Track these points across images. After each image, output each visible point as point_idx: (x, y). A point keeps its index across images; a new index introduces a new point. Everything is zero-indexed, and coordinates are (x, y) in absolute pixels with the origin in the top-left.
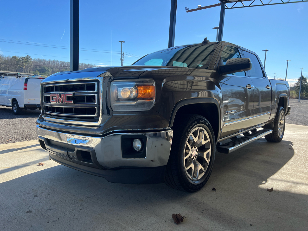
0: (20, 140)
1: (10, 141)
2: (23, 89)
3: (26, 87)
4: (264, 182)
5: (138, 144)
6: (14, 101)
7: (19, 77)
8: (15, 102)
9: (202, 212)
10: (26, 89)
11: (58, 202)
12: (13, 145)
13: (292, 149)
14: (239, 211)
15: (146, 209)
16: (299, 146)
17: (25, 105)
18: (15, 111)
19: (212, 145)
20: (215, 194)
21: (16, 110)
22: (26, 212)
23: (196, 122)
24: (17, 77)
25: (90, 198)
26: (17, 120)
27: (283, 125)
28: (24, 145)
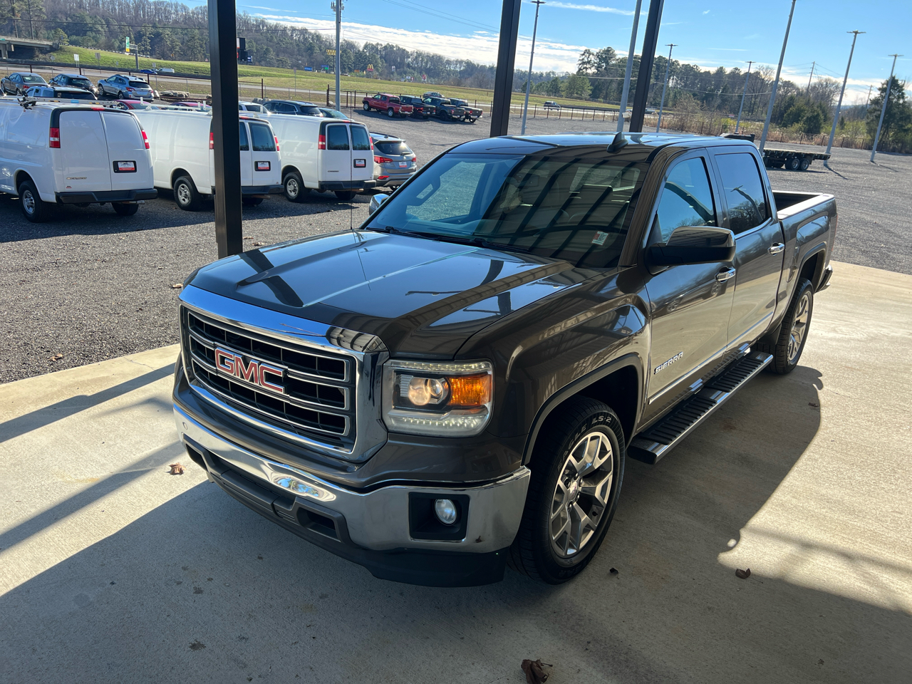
0: (87, 357)
1: (61, 358)
2: (48, 145)
3: (56, 139)
4: (732, 543)
5: (447, 510)
6: (23, 179)
7: (30, 103)
8: (25, 183)
9: (587, 649)
10: (56, 145)
11: (255, 614)
12: (76, 379)
13: (815, 406)
14: (668, 645)
15: (462, 638)
16: (838, 390)
17: (58, 195)
18: (31, 211)
19: (617, 462)
20: (616, 585)
21: (32, 206)
22: (191, 647)
23: (583, 429)
24: (26, 106)
25: (326, 599)
26: (42, 244)
27: (804, 327)
28: (103, 378)
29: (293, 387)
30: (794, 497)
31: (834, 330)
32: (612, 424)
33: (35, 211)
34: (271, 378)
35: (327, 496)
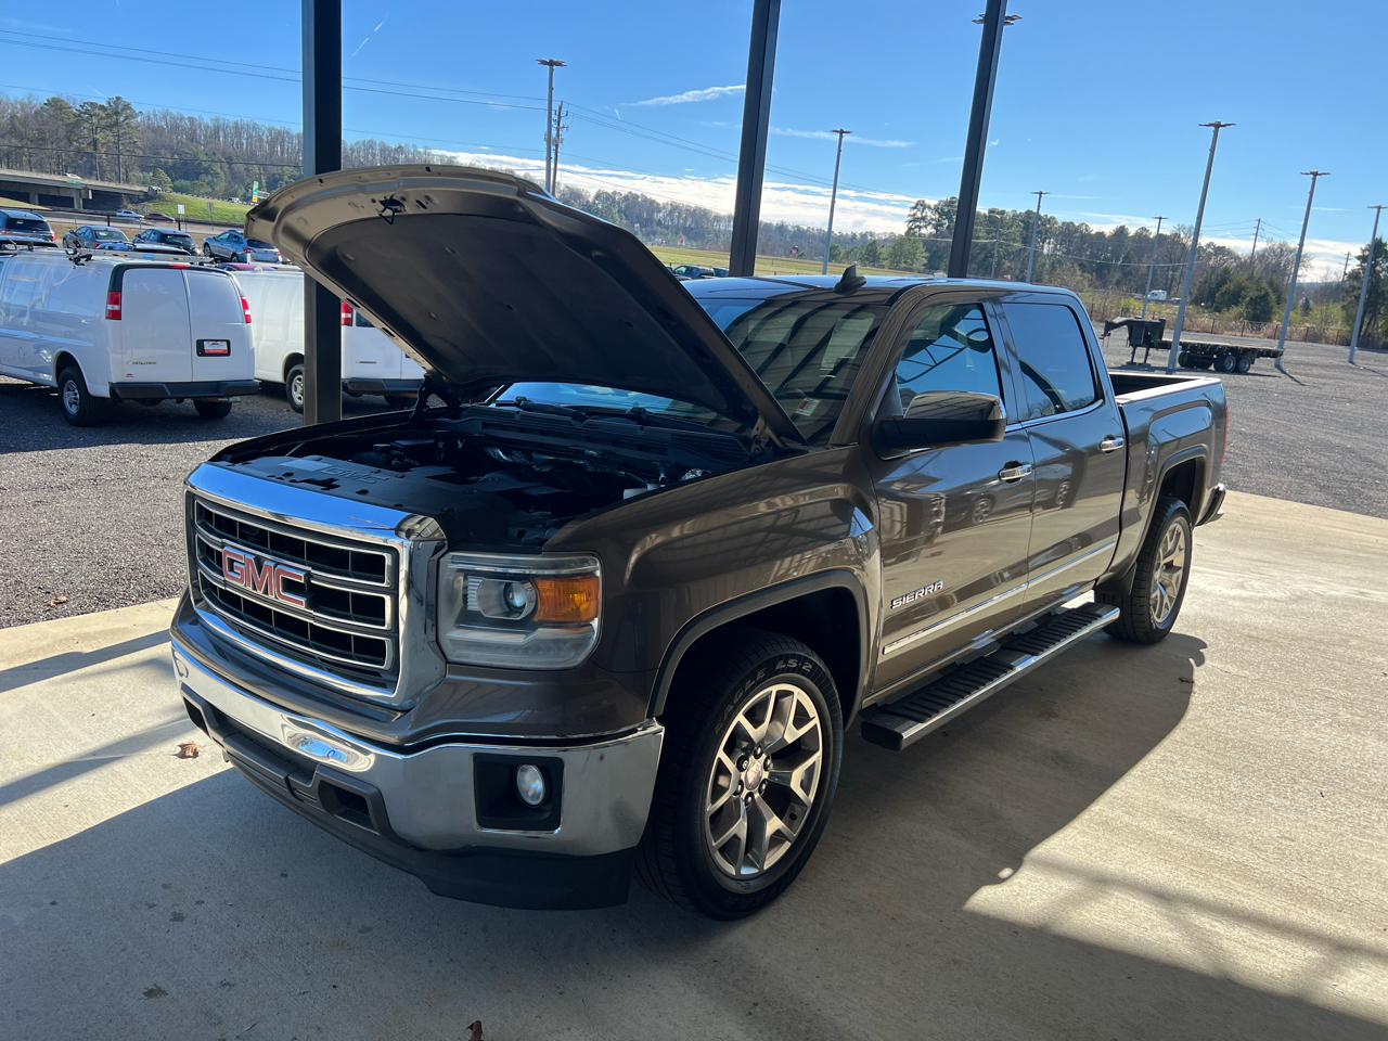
0: (102, 602)
1: (64, 602)
2: (104, 314)
3: (116, 307)
5: (532, 784)
6: (66, 363)
7: (83, 257)
8: (68, 370)
9: (750, 1014)
10: (115, 315)
11: (255, 951)
12: (78, 631)
13: (1187, 682)
14: (878, 1011)
15: (562, 993)
16: (1229, 667)
17: (113, 388)
18: (74, 410)
19: (828, 737)
20: (818, 926)
21: (75, 403)
22: (145, 994)
23: (760, 675)
24: (77, 261)
25: (368, 934)
26: (82, 455)
27: (1180, 572)
28: (119, 629)
29: (321, 599)
30: (1127, 813)
31: (1242, 586)
32: (815, 675)
33: (79, 411)
34: (290, 586)
35: (360, 762)
